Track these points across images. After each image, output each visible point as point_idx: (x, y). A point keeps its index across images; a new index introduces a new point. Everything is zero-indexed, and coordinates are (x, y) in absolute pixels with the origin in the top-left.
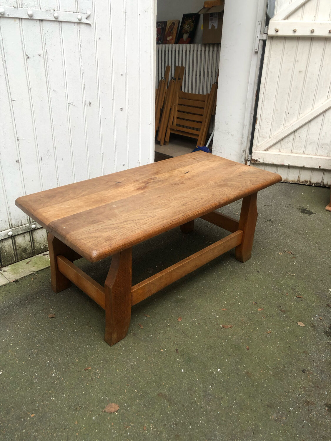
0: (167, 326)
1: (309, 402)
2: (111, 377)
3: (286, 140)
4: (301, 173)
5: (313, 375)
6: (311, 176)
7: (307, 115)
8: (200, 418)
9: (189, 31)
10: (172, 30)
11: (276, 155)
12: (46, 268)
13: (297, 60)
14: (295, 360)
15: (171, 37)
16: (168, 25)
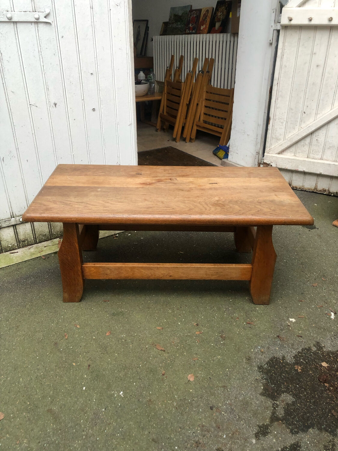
0: (92, 338)
1: (200, 443)
2: (12, 385)
3: (302, 143)
4: (318, 180)
5: (220, 413)
6: (330, 184)
7: (326, 115)
8: (77, 442)
9: (221, 19)
10: (206, 18)
11: (289, 159)
12: (7, 267)
13: (314, 52)
14: (208, 393)
15: (204, 26)
16: (203, 13)
